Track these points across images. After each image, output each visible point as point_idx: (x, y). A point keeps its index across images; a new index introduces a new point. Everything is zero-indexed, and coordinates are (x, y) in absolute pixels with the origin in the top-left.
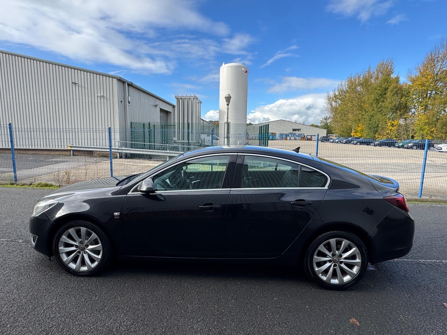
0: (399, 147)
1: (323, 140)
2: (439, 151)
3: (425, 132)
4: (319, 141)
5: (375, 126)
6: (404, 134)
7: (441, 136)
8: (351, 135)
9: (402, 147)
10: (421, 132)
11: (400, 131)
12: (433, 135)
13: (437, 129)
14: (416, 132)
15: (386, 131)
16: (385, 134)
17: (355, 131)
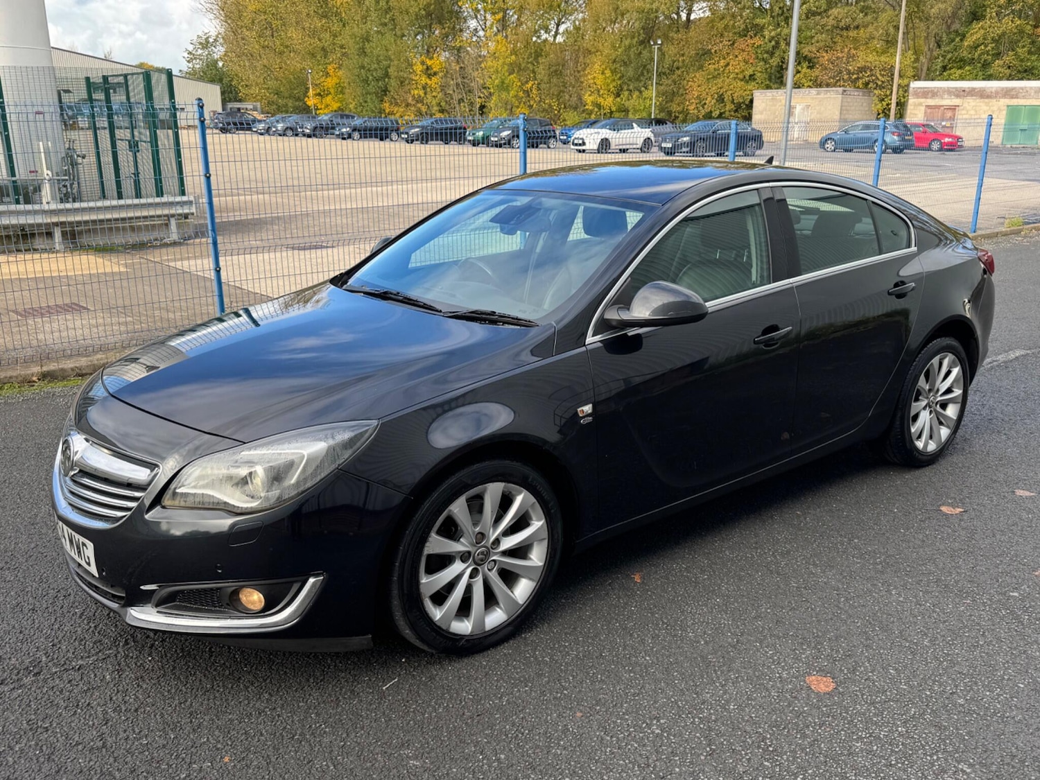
0: (475, 143)
1: (229, 124)
2: (580, 151)
3: (512, 93)
4: (208, 131)
5: (380, 73)
6: (461, 101)
7: (550, 105)
8: (305, 103)
9: (483, 144)
10: (504, 95)
11: (451, 92)
12: (532, 103)
13: (539, 84)
14: (491, 94)
15: (412, 92)
16: (410, 100)
17: (318, 91)
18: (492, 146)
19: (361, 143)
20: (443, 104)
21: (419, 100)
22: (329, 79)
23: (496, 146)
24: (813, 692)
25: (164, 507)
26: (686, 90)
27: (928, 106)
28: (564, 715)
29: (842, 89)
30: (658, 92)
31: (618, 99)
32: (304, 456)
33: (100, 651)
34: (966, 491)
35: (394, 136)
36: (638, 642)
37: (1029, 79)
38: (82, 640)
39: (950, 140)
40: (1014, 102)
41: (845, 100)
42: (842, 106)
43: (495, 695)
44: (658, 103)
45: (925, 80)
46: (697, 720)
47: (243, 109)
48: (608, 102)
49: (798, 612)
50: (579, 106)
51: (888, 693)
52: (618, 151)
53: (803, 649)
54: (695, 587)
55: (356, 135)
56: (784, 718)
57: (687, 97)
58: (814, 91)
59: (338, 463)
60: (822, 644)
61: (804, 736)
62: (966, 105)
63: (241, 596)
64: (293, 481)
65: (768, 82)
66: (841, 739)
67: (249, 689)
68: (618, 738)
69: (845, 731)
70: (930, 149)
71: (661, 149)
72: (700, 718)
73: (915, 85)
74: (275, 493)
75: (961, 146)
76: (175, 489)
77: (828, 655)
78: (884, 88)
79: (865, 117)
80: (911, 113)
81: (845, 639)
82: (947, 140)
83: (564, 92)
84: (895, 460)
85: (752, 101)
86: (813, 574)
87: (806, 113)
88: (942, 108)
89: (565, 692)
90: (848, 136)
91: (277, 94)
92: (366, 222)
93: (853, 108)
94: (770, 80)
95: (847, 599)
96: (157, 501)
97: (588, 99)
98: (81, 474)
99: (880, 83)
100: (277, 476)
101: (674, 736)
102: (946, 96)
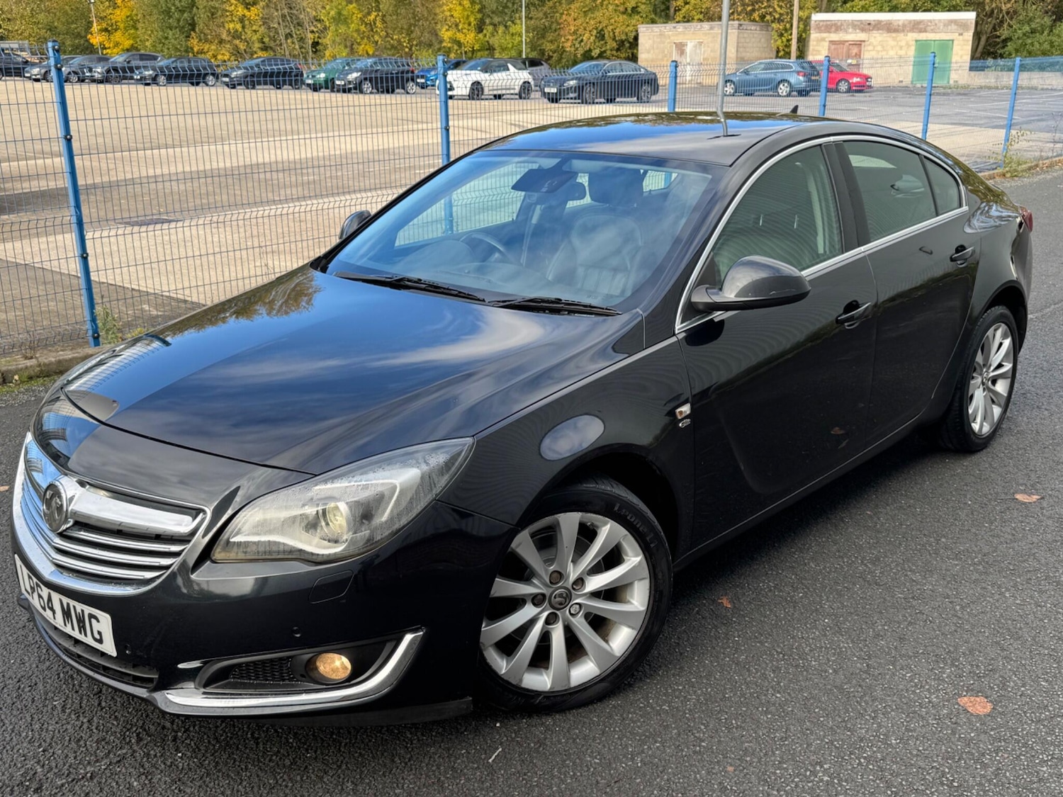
0: (315, 88)
5: (183, 3)
6: (289, 35)
7: (399, 41)
8: (88, 41)
9: (327, 88)
10: (342, 29)
11: (276, 26)
12: (376, 38)
13: (384, 16)
14: (325, 28)
15: (226, 25)
16: (224, 36)
17: (104, 25)
18: (338, 91)
19: (170, 89)
20: (266, 40)
21: (236, 35)
22: (118, 12)
23: (344, 91)
24: (972, 715)
25: (214, 562)
26: (559, 24)
27: (832, 42)
28: (714, 771)
29: (737, 22)
30: (527, 27)
31: (481, 36)
32: (396, 487)
33: (109, 752)
34: (1033, 476)
35: (211, 79)
36: (760, 678)
37: (936, 11)
38: (79, 740)
39: (858, 80)
40: (923, 36)
41: (741, 35)
42: (738, 43)
43: (624, 756)
44: (528, 40)
45: (827, 12)
46: (862, 760)
47: (7, 49)
48: (469, 38)
49: (917, 627)
50: (433, 43)
51: (1051, 709)
52: (492, 97)
53: (941, 668)
54: (795, 607)
55: (162, 79)
56: (954, 747)
57: (562, 33)
58: (706, 25)
59: (434, 492)
60: (958, 660)
61: (985, 766)
62: (872, 40)
63: (318, 664)
64: (385, 517)
65: (653, 16)
66: (1024, 765)
67: (325, 780)
68: (785, 791)
69: (1024, 755)
70: (837, 91)
71: (544, 94)
72: (865, 758)
73: (817, 17)
74: (365, 533)
75: (870, 87)
76: (228, 539)
77: (970, 672)
78: (783, 21)
79: (763, 56)
80: (813, 50)
81: (980, 652)
82: (855, 80)
83: (415, 25)
84: (950, 446)
85: (636, 38)
86: (914, 581)
87: (698, 51)
88: (847, 44)
89: (703, 744)
90: (747, 77)
91: (50, 30)
92: (210, 188)
93: (750, 45)
94: (655, 11)
95: (962, 608)
96: (206, 555)
97: (446, 34)
98: (77, 527)
99: (777, 16)
100: (365, 513)
101: (846, 781)
102: (850, 30)
